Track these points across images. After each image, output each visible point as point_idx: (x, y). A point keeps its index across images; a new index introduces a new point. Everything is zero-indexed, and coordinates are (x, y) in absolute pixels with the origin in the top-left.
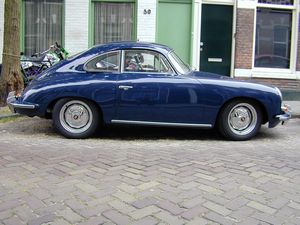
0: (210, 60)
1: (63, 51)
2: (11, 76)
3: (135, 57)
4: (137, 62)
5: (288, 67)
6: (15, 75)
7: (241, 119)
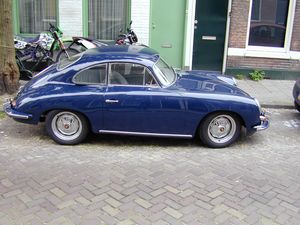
0: (204, 38)
1: (58, 30)
2: (7, 66)
3: (129, 38)
4: (131, 43)
5: (283, 46)
6: (10, 65)
7: (220, 129)
